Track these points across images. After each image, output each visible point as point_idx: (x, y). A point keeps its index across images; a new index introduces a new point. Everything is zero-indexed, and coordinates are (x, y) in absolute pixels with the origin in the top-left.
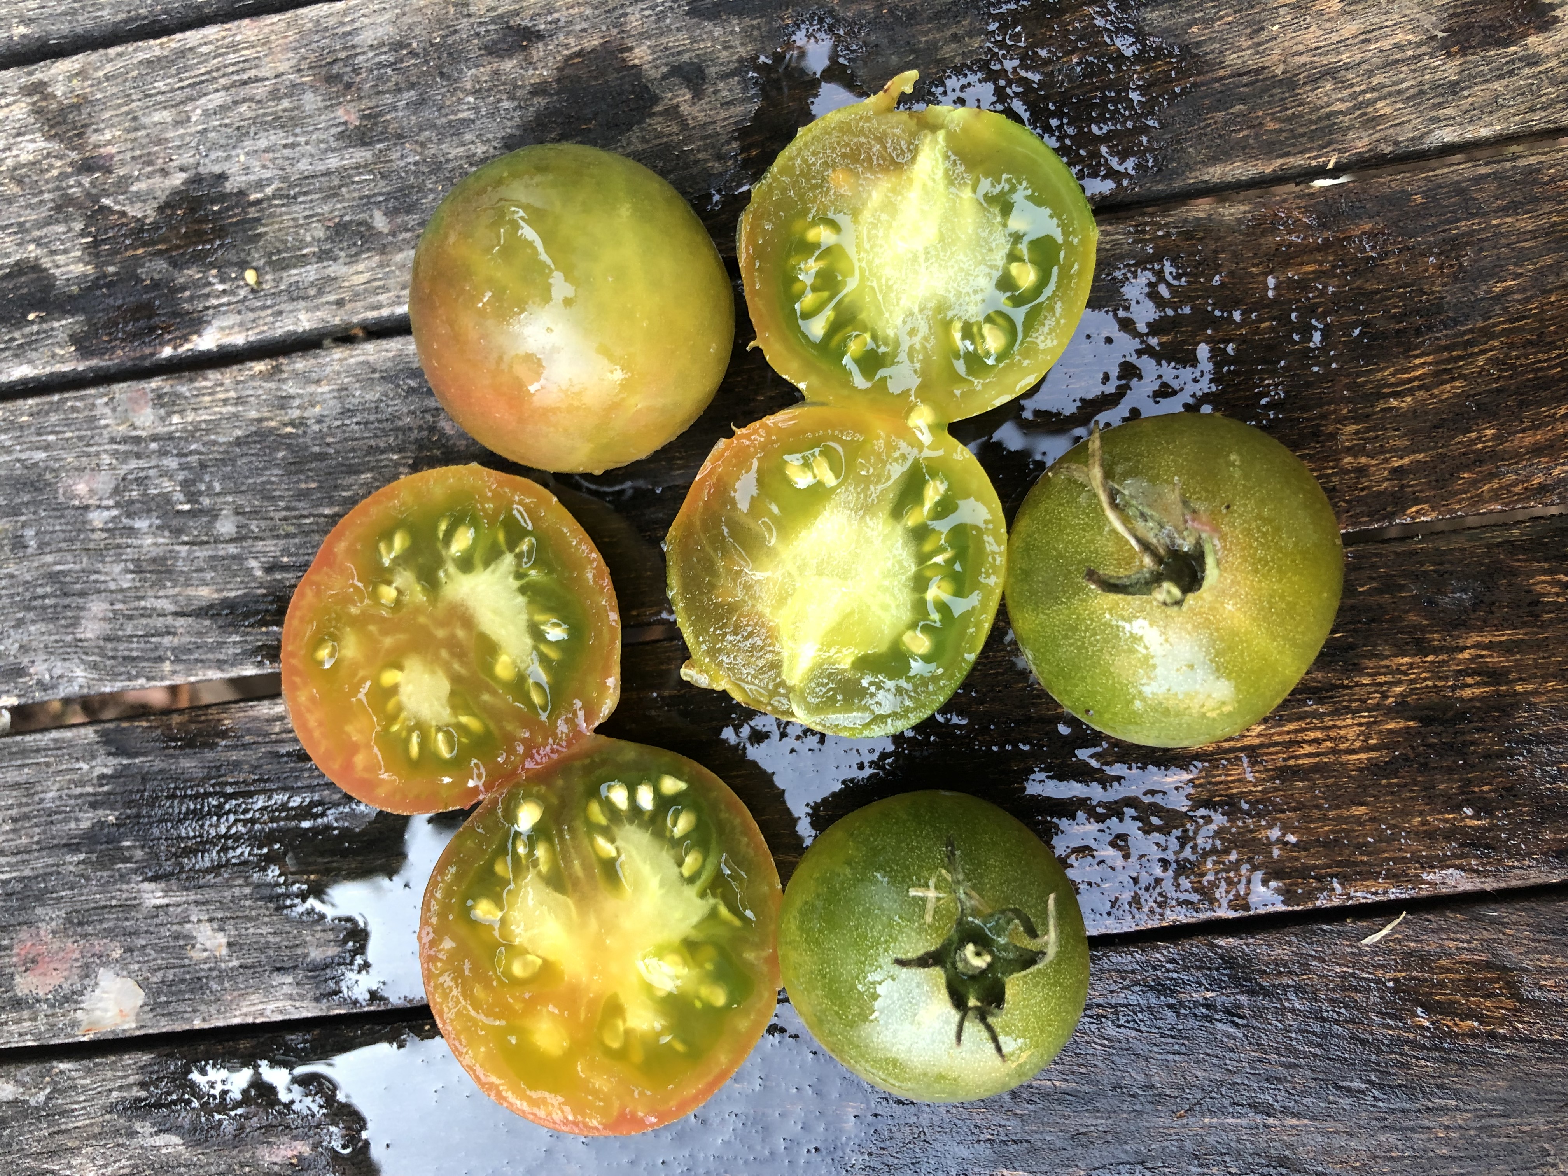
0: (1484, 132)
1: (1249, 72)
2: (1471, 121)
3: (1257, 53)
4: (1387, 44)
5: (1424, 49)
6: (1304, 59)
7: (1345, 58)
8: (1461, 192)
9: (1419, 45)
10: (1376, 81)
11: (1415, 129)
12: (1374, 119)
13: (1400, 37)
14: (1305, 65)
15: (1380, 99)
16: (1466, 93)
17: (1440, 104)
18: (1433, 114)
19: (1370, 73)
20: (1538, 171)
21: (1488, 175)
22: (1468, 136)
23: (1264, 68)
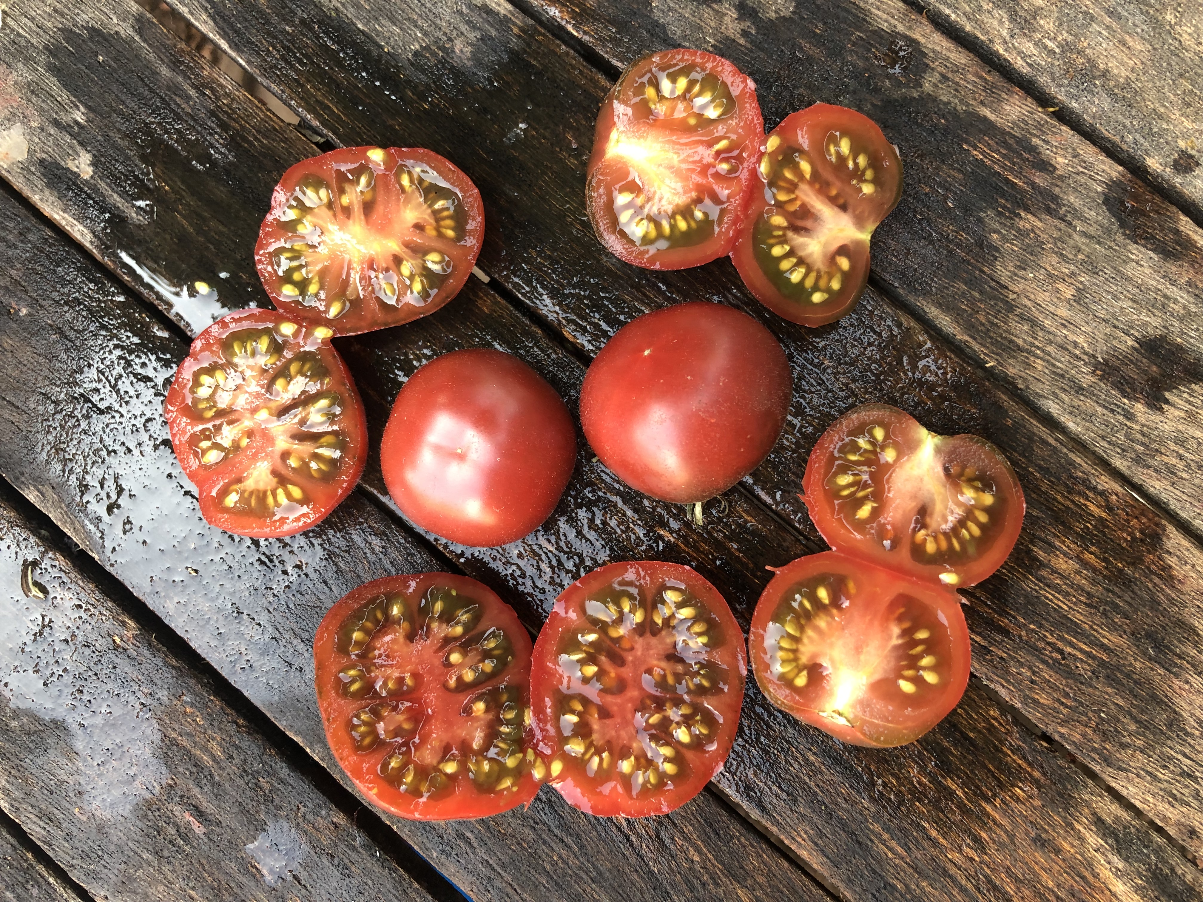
0: (1071, 425)
1: (998, 283)
2: (1071, 413)
3: (1011, 277)
4: (1072, 337)
5: (1085, 357)
6: (1029, 303)
7: (1047, 322)
8: (1031, 439)
9: (1086, 353)
10: (1049, 348)
11: (1042, 390)
12: (1029, 365)
13: (1080, 340)
14: (1025, 306)
15: (1041, 358)
16: (1082, 398)
17: (1065, 390)
18: (1057, 391)
19: (1050, 342)
20: (1075, 468)
21: (1050, 445)
22: (1063, 419)
23: (1007, 288)
